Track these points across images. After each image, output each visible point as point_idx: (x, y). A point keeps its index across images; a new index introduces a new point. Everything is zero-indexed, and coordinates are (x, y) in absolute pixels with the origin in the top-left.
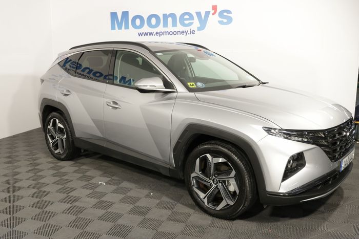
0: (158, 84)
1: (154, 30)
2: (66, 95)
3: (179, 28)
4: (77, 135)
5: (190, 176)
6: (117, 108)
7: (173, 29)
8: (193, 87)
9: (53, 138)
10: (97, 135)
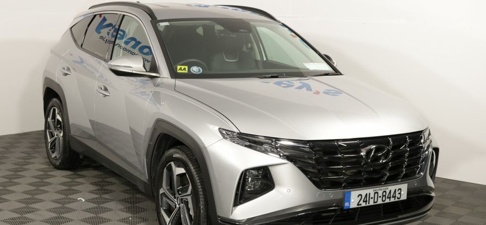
0: (136, 65)
2: (66, 74)
4: (73, 132)
5: (159, 192)
6: (106, 95)
8: (184, 71)
9: (52, 135)
10: (89, 133)
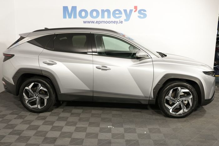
1: (95, 20)
2: (50, 64)
3: (112, 19)
6: (107, 70)
7: (108, 20)
